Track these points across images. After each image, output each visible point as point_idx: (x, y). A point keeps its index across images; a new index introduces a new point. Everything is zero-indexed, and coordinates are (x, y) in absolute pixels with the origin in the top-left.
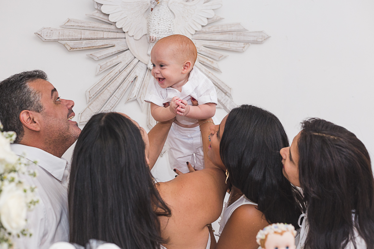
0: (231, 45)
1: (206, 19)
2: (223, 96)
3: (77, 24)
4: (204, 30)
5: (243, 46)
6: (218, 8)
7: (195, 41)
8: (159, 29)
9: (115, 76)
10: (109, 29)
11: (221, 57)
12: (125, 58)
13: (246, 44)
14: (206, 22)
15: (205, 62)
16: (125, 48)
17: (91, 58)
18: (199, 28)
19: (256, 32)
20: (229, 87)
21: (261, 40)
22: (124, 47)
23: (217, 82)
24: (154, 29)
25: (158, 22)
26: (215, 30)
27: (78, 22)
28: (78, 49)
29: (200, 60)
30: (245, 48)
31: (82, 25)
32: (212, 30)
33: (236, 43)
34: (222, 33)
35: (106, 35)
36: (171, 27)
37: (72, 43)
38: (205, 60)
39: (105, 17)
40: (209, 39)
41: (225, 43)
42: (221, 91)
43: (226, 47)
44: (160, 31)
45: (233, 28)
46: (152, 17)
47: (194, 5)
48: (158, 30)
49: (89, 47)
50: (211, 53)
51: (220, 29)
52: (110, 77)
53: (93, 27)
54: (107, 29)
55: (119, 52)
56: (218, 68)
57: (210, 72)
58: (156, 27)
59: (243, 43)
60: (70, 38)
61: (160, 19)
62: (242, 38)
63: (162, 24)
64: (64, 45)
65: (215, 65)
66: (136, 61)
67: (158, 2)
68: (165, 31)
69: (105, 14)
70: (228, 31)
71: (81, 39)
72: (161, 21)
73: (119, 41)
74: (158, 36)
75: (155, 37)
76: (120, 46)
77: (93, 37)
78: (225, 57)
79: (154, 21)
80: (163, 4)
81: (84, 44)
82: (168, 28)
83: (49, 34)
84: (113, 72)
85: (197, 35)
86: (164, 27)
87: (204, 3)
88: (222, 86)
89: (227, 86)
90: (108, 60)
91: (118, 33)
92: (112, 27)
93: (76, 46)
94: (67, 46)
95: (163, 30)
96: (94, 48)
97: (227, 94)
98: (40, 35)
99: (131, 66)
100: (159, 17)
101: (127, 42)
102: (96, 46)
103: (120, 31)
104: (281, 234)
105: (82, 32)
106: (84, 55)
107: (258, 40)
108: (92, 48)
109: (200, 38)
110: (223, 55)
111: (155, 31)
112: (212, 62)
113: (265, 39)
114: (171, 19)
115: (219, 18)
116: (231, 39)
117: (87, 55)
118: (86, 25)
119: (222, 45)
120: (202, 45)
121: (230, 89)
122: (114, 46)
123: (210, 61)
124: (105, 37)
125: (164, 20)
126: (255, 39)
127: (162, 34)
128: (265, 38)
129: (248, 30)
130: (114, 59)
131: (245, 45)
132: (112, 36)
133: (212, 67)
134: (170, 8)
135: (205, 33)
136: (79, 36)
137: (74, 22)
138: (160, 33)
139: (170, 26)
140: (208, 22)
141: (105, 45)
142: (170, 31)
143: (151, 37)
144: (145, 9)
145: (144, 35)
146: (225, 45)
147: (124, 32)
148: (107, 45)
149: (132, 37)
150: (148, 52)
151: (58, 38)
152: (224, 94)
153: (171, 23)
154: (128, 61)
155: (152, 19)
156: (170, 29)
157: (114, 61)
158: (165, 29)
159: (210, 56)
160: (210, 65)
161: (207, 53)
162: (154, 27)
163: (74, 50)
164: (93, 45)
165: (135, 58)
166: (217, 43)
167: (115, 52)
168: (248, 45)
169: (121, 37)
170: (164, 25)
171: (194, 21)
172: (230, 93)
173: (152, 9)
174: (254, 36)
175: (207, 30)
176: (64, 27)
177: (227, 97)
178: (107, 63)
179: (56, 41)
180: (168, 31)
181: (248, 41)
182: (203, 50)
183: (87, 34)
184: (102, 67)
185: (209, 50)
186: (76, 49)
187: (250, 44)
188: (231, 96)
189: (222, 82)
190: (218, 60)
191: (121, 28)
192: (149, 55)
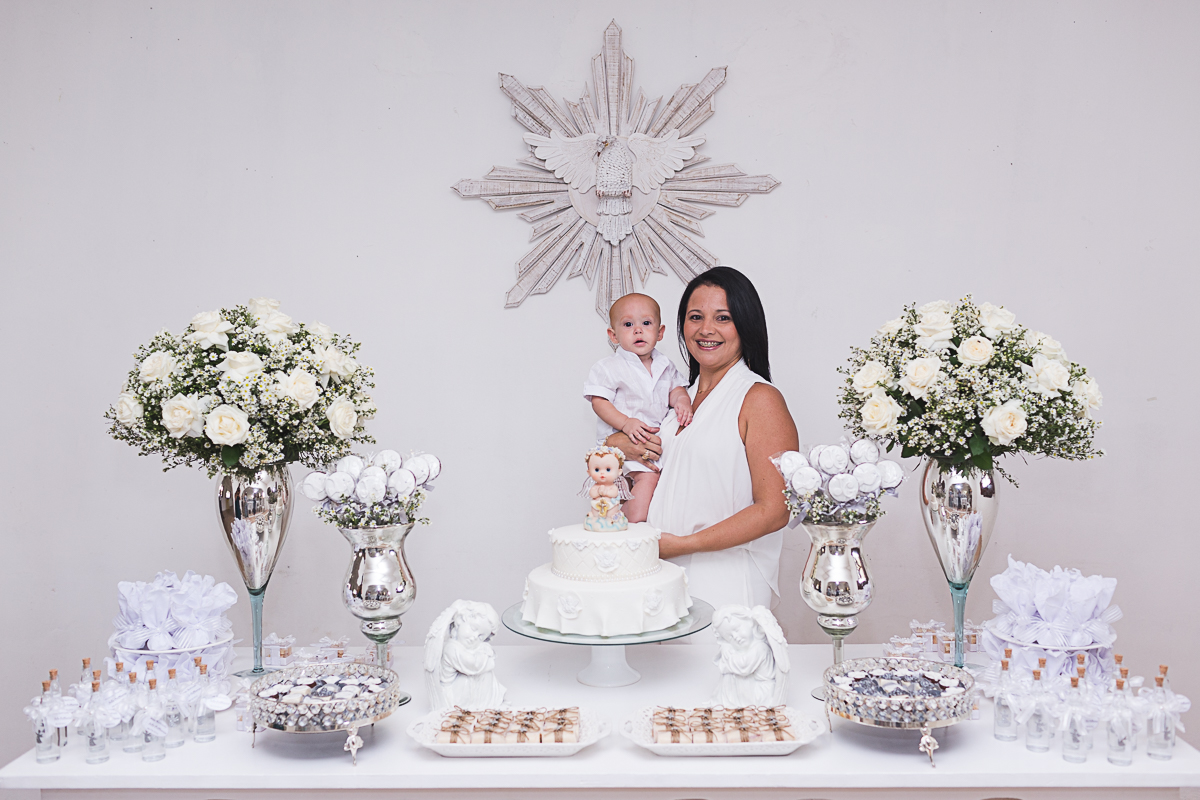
0: (719, 197)
1: (682, 161)
3: (504, 174)
4: (679, 175)
5: (737, 197)
7: (666, 193)
8: (608, 180)
9: (554, 242)
10: (547, 179)
11: (703, 214)
12: (566, 218)
13: (742, 195)
14: (682, 165)
15: (679, 222)
16: (567, 205)
17: (522, 217)
18: (672, 174)
19: (757, 177)
21: (765, 188)
22: (566, 203)
23: (696, 250)
24: (602, 181)
25: (607, 170)
26: (695, 176)
27: (506, 172)
28: (506, 207)
29: (671, 219)
30: (741, 201)
31: (511, 174)
32: (691, 175)
33: (728, 193)
34: (707, 179)
35: (542, 187)
36: (625, 177)
37: (497, 200)
38: (679, 220)
39: (542, 163)
40: (687, 188)
41: (710, 194)
42: (702, 262)
43: (711, 200)
44: (609, 183)
45: (723, 173)
46: (601, 164)
47: (664, 141)
48: (606, 182)
49: (520, 204)
50: (688, 209)
51: (703, 175)
52: (546, 244)
53: (525, 177)
54: (544, 179)
55: (559, 209)
56: (699, 231)
57: (686, 236)
58: (604, 177)
59: (737, 194)
60: (496, 192)
61: (609, 166)
62: (736, 186)
63: (612, 173)
64: (488, 202)
65: (693, 226)
66: (582, 222)
67: (607, 143)
68: (615, 183)
70: (715, 176)
71: (509, 194)
72: (610, 169)
73: (559, 195)
74: (607, 190)
75: (603, 191)
76: (560, 201)
77: (525, 191)
78: (710, 214)
79: (603, 169)
81: (514, 200)
82: (620, 179)
83: (468, 188)
84: (552, 237)
85: (669, 185)
86: (615, 178)
87: (679, 138)
88: (703, 255)
89: (710, 255)
90: (544, 221)
91: (558, 185)
92: (551, 176)
93: (503, 204)
94: (491, 204)
95: (613, 182)
96: (527, 205)
98: (457, 189)
99: (576, 229)
100: (608, 163)
101: (570, 197)
102: (529, 203)
104: (602, 456)
105: (511, 184)
106: (514, 214)
107: (760, 189)
108: (523, 205)
109: (672, 188)
110: (707, 212)
111: (603, 183)
112: (691, 222)
113: (771, 187)
114: (627, 166)
115: (703, 158)
116: (719, 188)
117: (517, 214)
118: (516, 175)
119: (705, 197)
120: (676, 198)
121: (716, 259)
122: (553, 202)
123: (687, 220)
124: (541, 190)
125: (616, 169)
126: (756, 187)
127: (612, 186)
129: (745, 175)
130: (552, 220)
131: (740, 196)
132: (550, 189)
133: (690, 229)
134: (630, 147)
135: (681, 180)
136: (507, 190)
137: (500, 171)
138: (609, 186)
139: (622, 176)
141: (541, 201)
142: (623, 183)
143: (598, 191)
144: (594, 150)
145: (592, 188)
146: (710, 198)
148: (544, 201)
150: (598, 210)
151: (480, 193)
153: (626, 171)
154: (570, 223)
155: (600, 167)
156: (623, 180)
157: (553, 223)
158: (615, 180)
159: (687, 213)
160: (686, 226)
161: (683, 209)
162: (601, 179)
163: (501, 208)
164: (526, 202)
165: (581, 217)
166: (698, 194)
167: (554, 210)
168: (745, 196)
169: (562, 189)
170: (615, 176)
171: (665, 165)
173: (599, 153)
174: (755, 183)
175: (684, 176)
176: (488, 178)
178: (543, 225)
179: (477, 197)
180: (620, 184)
181: (746, 190)
182: (677, 205)
183: (517, 187)
184: (536, 231)
185: (686, 205)
186: (504, 208)
187: (749, 194)
189: (704, 250)
190: (699, 218)
191: (562, 179)
192: (599, 215)
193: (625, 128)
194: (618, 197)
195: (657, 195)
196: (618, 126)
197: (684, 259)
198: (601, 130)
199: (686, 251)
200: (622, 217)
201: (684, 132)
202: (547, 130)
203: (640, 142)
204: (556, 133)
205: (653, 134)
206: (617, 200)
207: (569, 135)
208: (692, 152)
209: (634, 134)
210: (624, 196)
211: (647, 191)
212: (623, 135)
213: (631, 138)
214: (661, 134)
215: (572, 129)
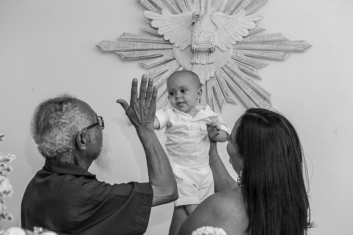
0: (271, 54)
1: (248, 30)
2: (262, 102)
3: (131, 37)
4: (245, 40)
5: (283, 55)
6: (259, 20)
7: (237, 51)
8: (199, 40)
9: (162, 82)
10: (159, 41)
11: (261, 65)
12: (171, 66)
13: (287, 53)
14: (247, 33)
15: (245, 70)
16: (172, 58)
17: (142, 66)
18: (241, 39)
19: (297, 41)
20: (268, 93)
21: (301, 49)
22: (171, 56)
23: (256, 88)
24: (195, 41)
25: (199, 34)
26: (256, 40)
27: (131, 36)
28: (131, 59)
29: (240, 68)
30: (286, 56)
31: (135, 38)
32: (253, 40)
33: (277, 52)
34: (263, 42)
35: (155, 46)
36: (211, 38)
37: (125, 54)
38: (245, 68)
39: (155, 31)
40: (250, 48)
41: (266, 52)
42: (260, 96)
43: (266, 56)
44: (200, 42)
45: (274, 38)
46: (194, 30)
47: (236, 18)
48: (198, 42)
49: (140, 57)
50: (251, 61)
51: (261, 40)
52: (157, 83)
53: (144, 40)
54: (157, 41)
55: (166, 61)
56: (258, 76)
57: (250, 79)
58: (196, 39)
59: (283, 52)
60: (125, 49)
61: (200, 31)
62: (283, 47)
63: (202, 36)
64: (120, 55)
65: (254, 73)
67: (199, 16)
68: (204, 42)
69: (155, 28)
70: (269, 41)
71: (134, 50)
72: (201, 33)
73: (166, 51)
74: (199, 47)
75: (196, 48)
76: (167, 55)
77: (144, 48)
78: (266, 65)
79: (196, 33)
80: (204, 18)
81: (137, 54)
82: (207, 40)
83: (107, 46)
84: (161, 78)
85: (239, 46)
86: (204, 39)
87: (246, 16)
88: (261, 92)
89: (266, 92)
90: (156, 68)
91: (166, 45)
92: (161, 39)
93: (129, 56)
94: (122, 56)
95: (202, 42)
96: (145, 57)
97: (266, 100)
98: (99, 47)
100: (200, 30)
101: (174, 52)
102: (146, 56)
103: (168, 42)
105: (135, 43)
106: (136, 64)
107: (298, 49)
108: (143, 58)
109: (241, 48)
110: (263, 64)
111: (196, 43)
112: (252, 70)
113: (305, 49)
114: (212, 31)
115: (261, 29)
116: (272, 48)
117: (138, 64)
118: (138, 38)
119: (262, 54)
120: (243, 54)
121: (269, 95)
122: (162, 56)
123: (250, 69)
124: (154, 48)
125: (204, 33)
126: (296, 48)
127: (202, 45)
128: (306, 47)
129: (289, 40)
130: (161, 68)
131: (285, 54)
132: (161, 48)
133: (252, 75)
134: (213, 21)
135: (246, 43)
136: (132, 48)
137: (128, 35)
138: (200, 44)
139: (209, 38)
140: (249, 33)
141: (154, 55)
142: (209, 42)
143: (192, 48)
144: (190, 22)
145: (188, 46)
146: (266, 55)
147: (172, 44)
148: (156, 55)
149: (178, 48)
150: (192, 61)
151: (115, 50)
152: (262, 100)
153: (211, 35)
154: (174, 69)
155: (194, 32)
156: (209, 40)
157: (162, 69)
158: (204, 41)
159: (250, 64)
160: (250, 72)
161: (248, 61)
162: (195, 39)
163: (128, 59)
164: (144, 55)
165: (181, 66)
166: (258, 52)
167: (163, 61)
168: (288, 54)
169: (169, 47)
170: (204, 37)
171: (236, 32)
172: (269, 99)
173: (193, 23)
174: (295, 46)
175: (249, 41)
176: (120, 39)
177: (266, 102)
178: (156, 70)
179: (113, 52)
180: (207, 43)
181: (289, 50)
182: (244, 59)
183: (139, 46)
184: (151, 74)
185: (250, 59)
186: (130, 59)
187: (291, 53)
188: (270, 101)
189: (261, 88)
190: (258, 68)
191: (169, 40)
192: (192, 64)
193: (210, 9)
194: (205, 52)
195: (231, 52)
196: (206, 8)
197: (248, 94)
198: (195, 9)
199: (249, 89)
200: (207, 66)
201: (249, 12)
202: (159, 10)
203: (220, 17)
204: (166, 11)
205: (229, 13)
206: (204, 54)
207: (175, 13)
208: (254, 25)
209: (216, 13)
210: (210, 51)
211: (225, 49)
212: (209, 13)
213: (214, 15)
214: (234, 13)
215: (175, 9)
